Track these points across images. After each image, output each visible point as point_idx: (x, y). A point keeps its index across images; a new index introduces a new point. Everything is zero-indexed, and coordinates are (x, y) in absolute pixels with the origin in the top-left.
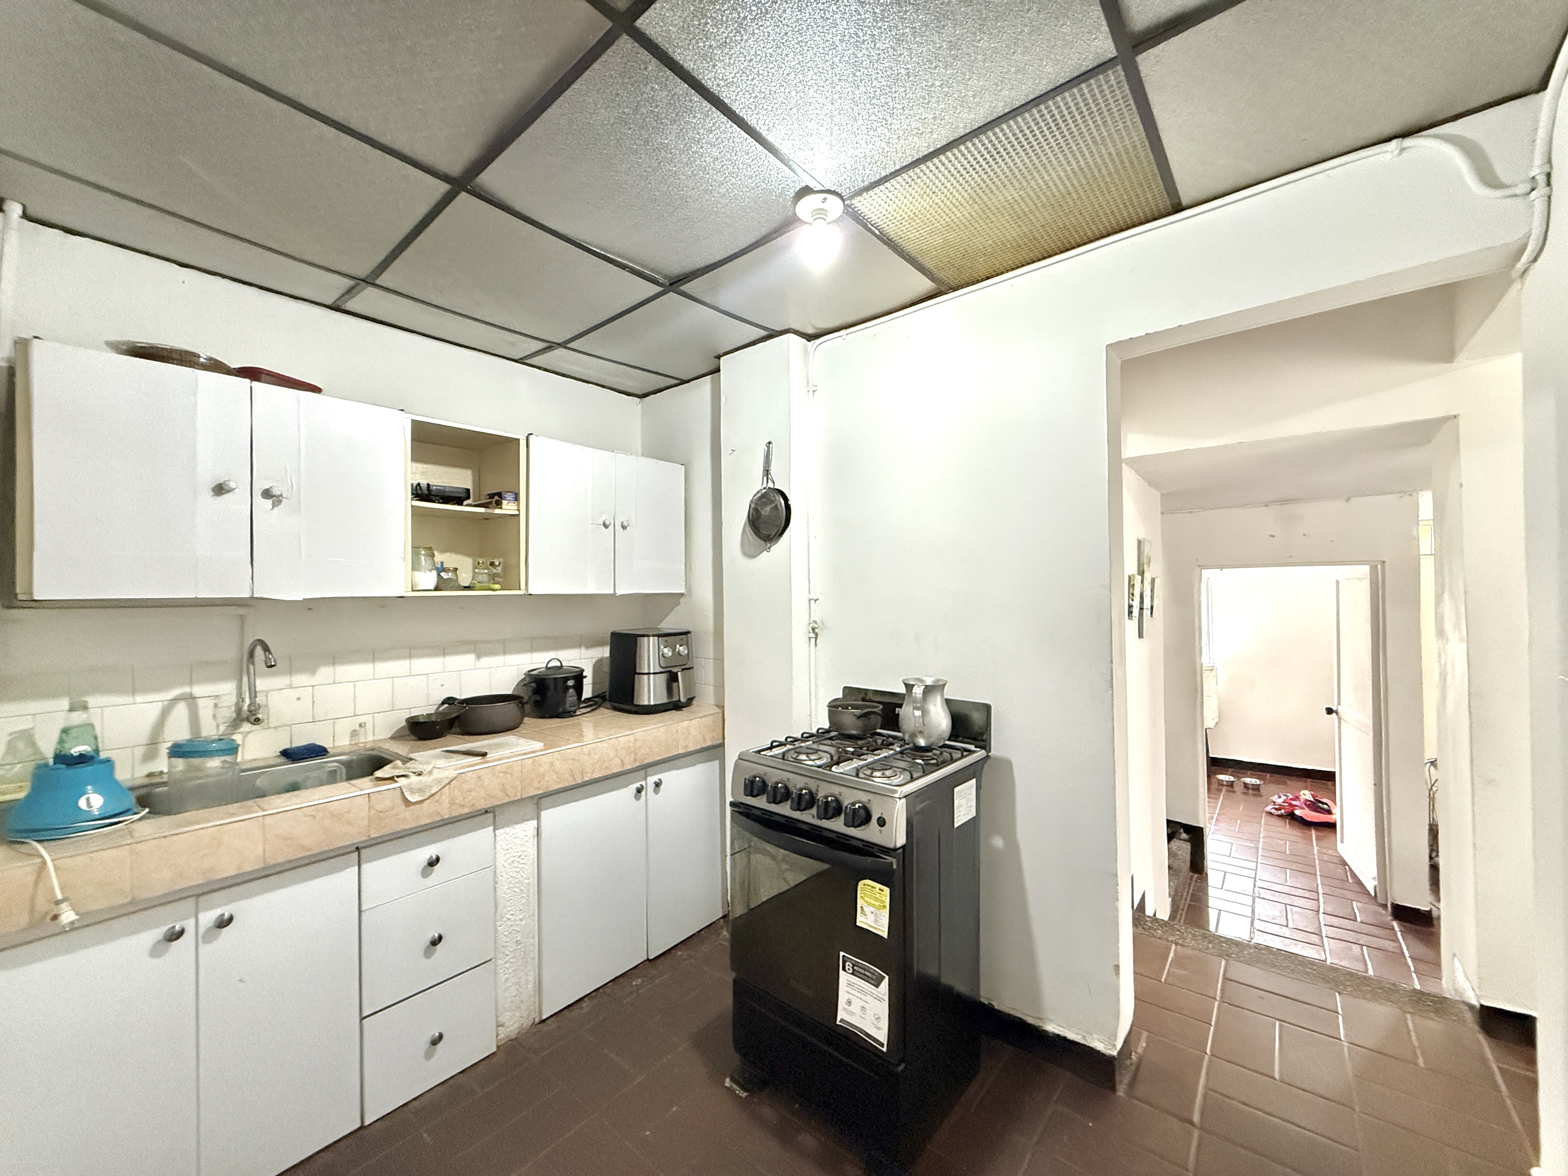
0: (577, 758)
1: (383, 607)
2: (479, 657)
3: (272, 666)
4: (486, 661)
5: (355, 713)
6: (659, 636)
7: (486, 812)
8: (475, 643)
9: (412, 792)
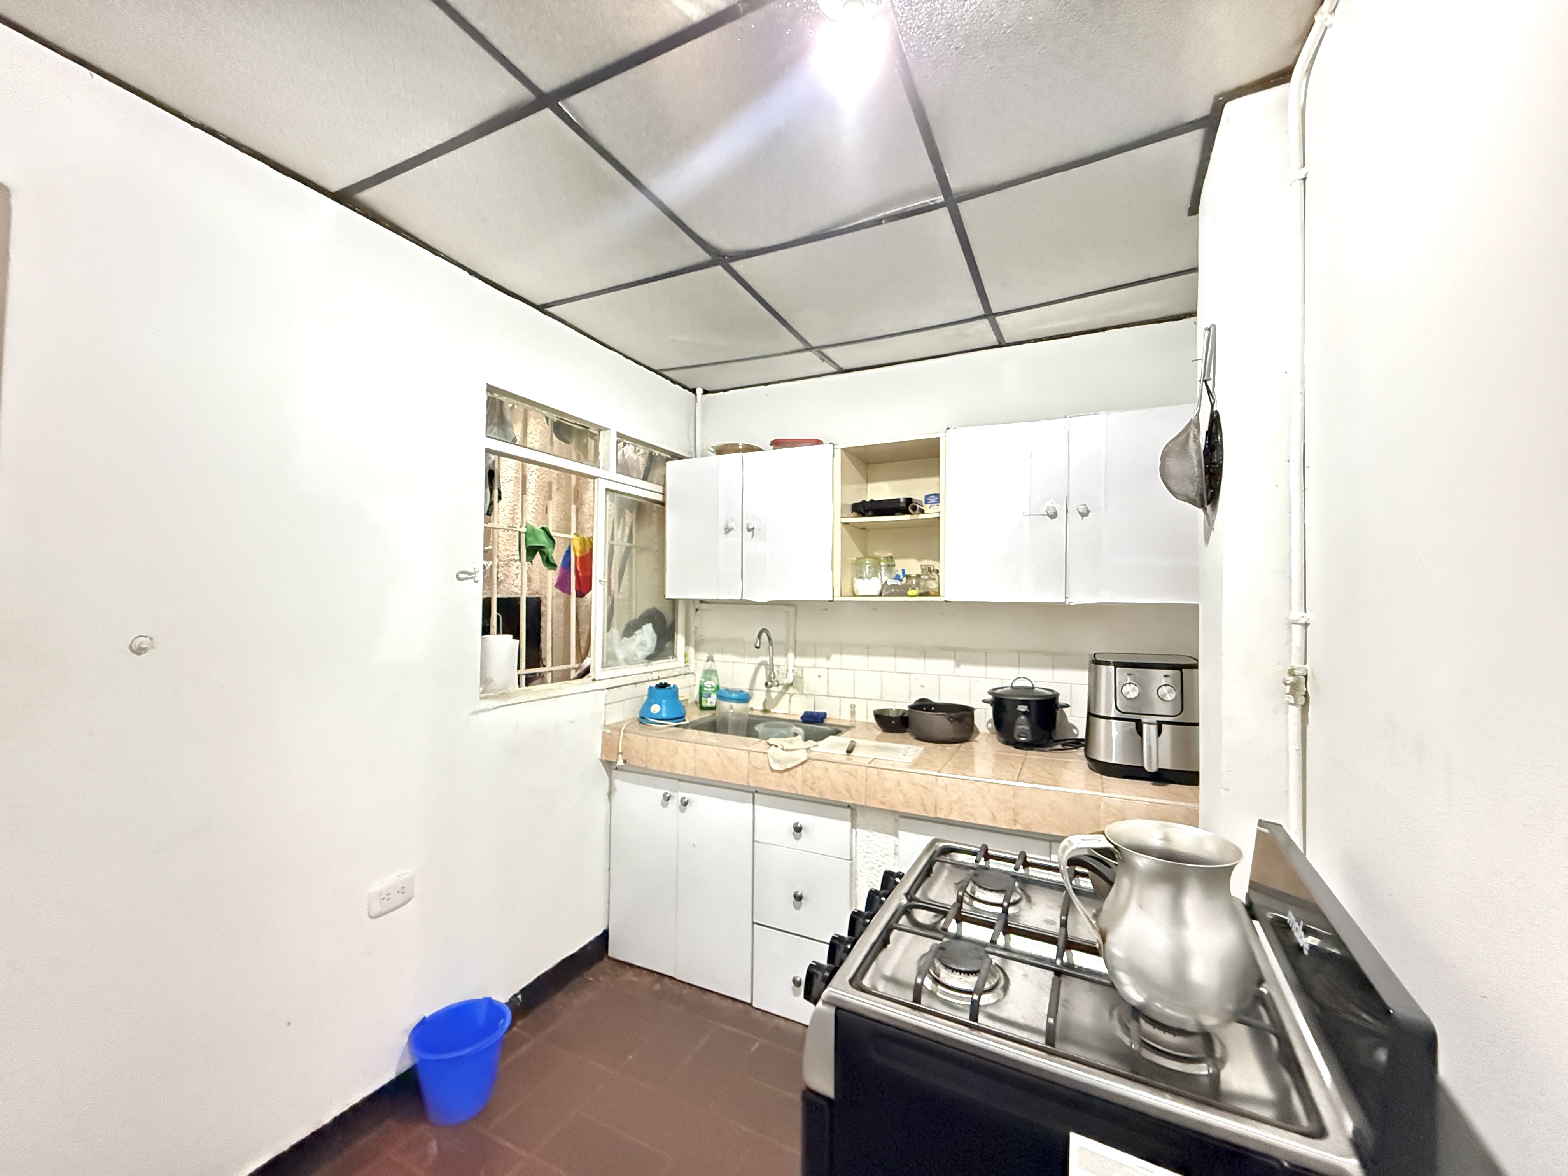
0: (929, 787)
1: (875, 609)
2: (958, 664)
3: (758, 648)
4: (965, 669)
5: (854, 695)
6: (1117, 665)
7: (849, 806)
8: (955, 650)
9: (778, 761)
